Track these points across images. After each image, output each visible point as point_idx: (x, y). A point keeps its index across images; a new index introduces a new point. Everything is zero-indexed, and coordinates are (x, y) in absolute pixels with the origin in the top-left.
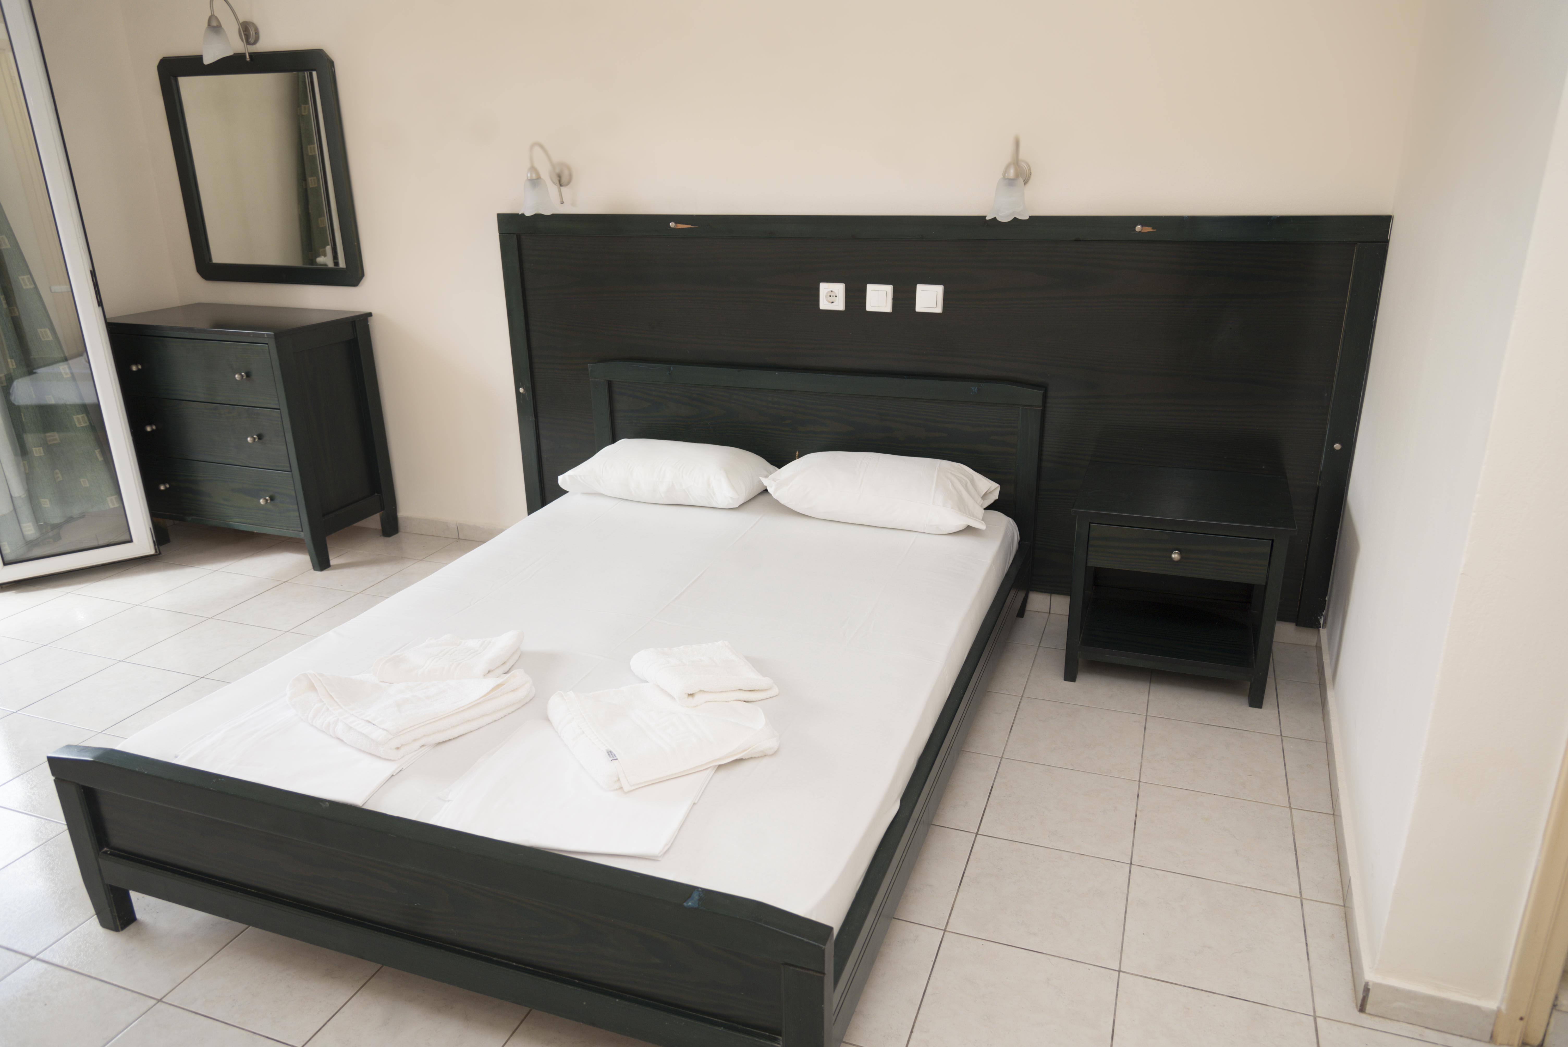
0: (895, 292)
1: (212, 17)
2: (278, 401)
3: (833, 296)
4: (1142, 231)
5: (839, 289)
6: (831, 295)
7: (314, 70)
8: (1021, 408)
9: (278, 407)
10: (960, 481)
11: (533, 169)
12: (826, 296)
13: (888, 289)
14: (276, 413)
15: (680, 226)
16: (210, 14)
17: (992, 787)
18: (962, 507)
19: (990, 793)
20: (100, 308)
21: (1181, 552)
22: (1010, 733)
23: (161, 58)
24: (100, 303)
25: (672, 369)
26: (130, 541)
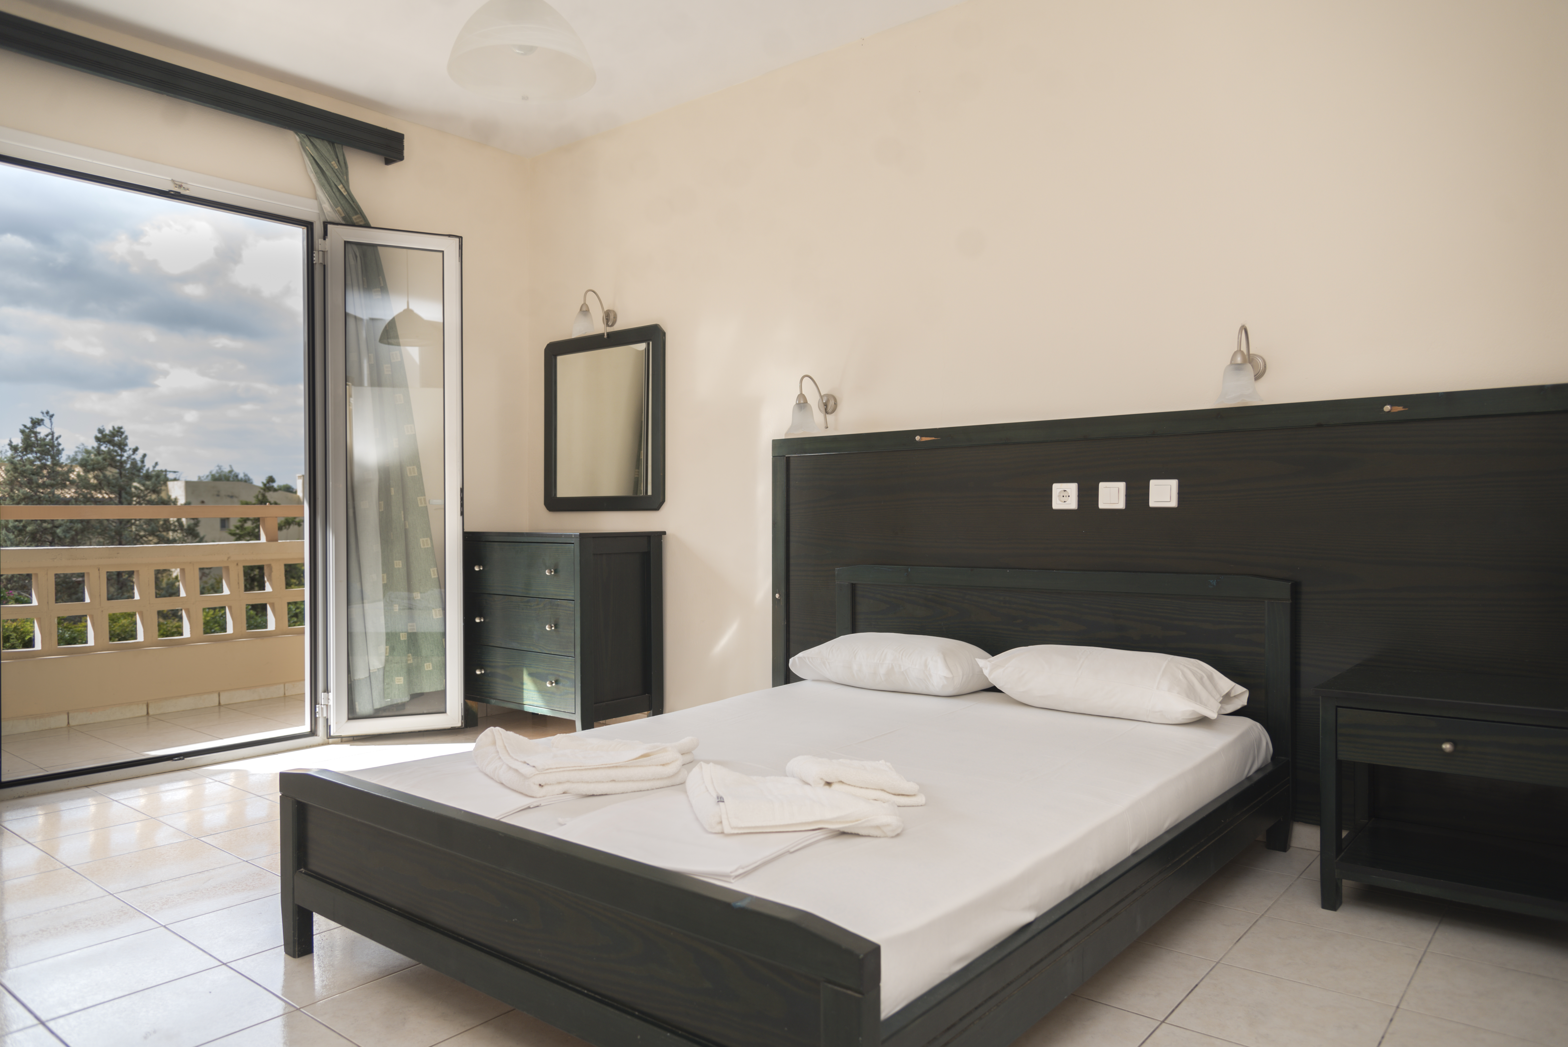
0: (1128, 489)
1: (585, 304)
2: (574, 593)
3: (1066, 496)
4: (1392, 411)
5: (1072, 488)
6: (1064, 494)
7: (650, 340)
8: (1266, 601)
9: (573, 598)
10: (1194, 673)
11: (801, 396)
12: (1059, 496)
13: (1121, 486)
14: (571, 604)
15: (924, 439)
16: (583, 303)
17: (1197, 985)
18: (1191, 694)
19: (1192, 990)
20: (462, 517)
21: (1454, 743)
22: (1235, 943)
23: (548, 343)
24: (462, 514)
25: (909, 570)
26: (445, 712)
